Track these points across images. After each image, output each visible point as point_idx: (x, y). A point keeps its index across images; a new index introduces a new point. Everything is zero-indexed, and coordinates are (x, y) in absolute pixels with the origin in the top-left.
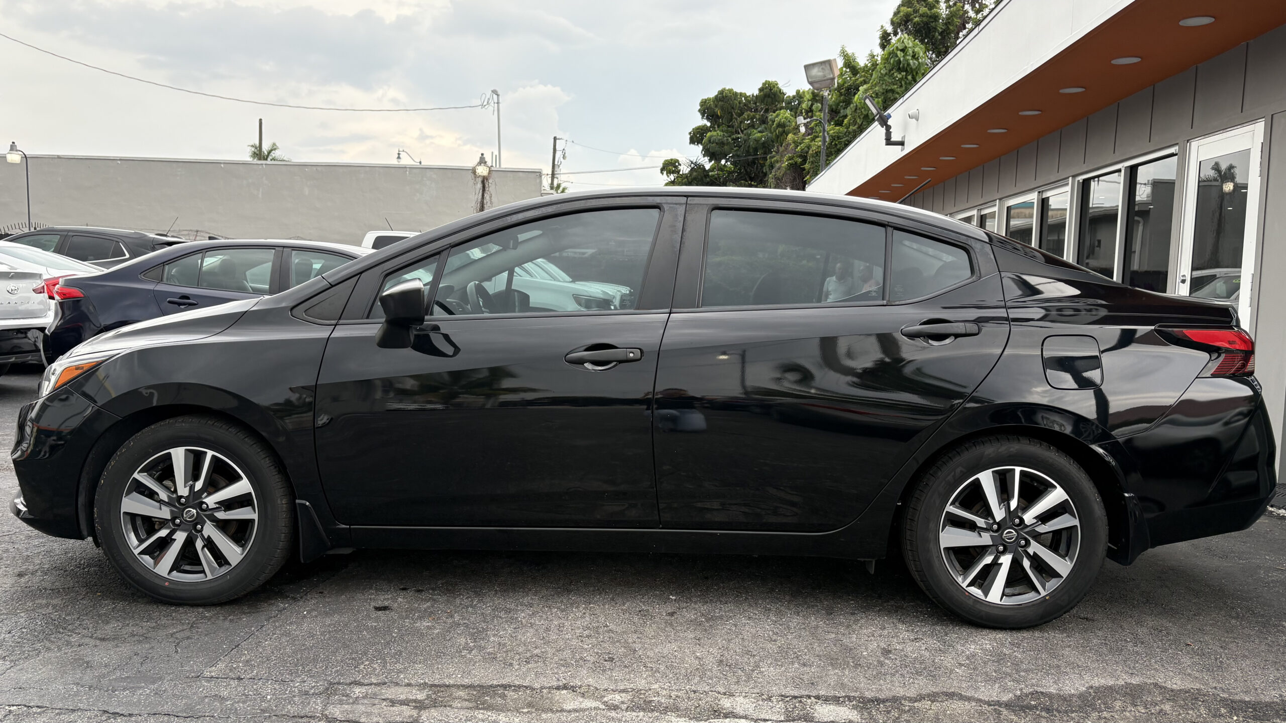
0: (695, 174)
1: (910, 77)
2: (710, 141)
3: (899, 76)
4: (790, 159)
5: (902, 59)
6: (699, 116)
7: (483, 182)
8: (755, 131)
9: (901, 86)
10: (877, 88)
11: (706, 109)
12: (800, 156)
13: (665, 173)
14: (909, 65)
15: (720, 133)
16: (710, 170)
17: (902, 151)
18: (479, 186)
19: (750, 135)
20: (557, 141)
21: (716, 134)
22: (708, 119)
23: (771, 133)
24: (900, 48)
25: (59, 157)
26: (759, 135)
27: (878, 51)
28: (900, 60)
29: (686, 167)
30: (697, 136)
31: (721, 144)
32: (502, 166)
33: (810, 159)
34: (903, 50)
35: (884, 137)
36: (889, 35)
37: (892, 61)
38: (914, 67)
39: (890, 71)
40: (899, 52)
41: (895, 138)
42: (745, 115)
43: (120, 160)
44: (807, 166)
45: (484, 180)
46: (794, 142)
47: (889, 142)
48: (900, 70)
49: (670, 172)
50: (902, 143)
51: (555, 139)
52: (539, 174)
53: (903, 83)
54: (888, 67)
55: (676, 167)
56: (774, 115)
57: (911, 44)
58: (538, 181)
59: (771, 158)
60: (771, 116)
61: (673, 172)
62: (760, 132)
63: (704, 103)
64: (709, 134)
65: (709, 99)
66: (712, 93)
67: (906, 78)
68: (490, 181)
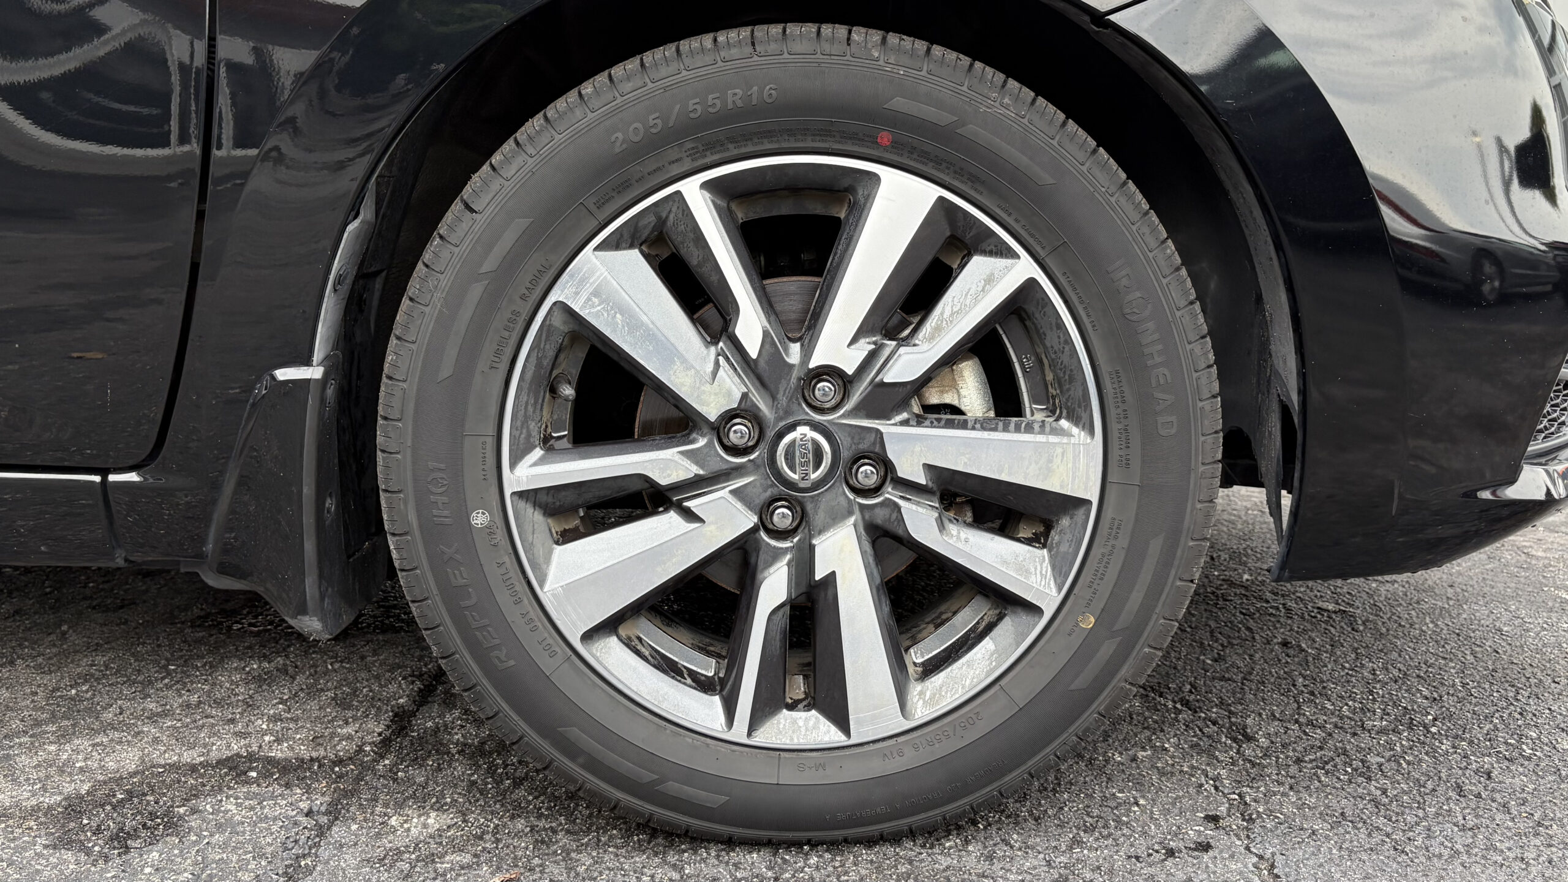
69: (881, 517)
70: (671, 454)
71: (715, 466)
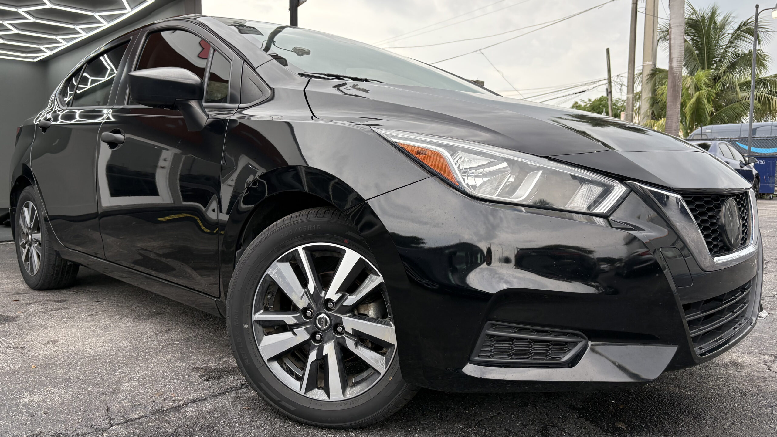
69: (341, 341)
70: (290, 316)
71: (301, 321)
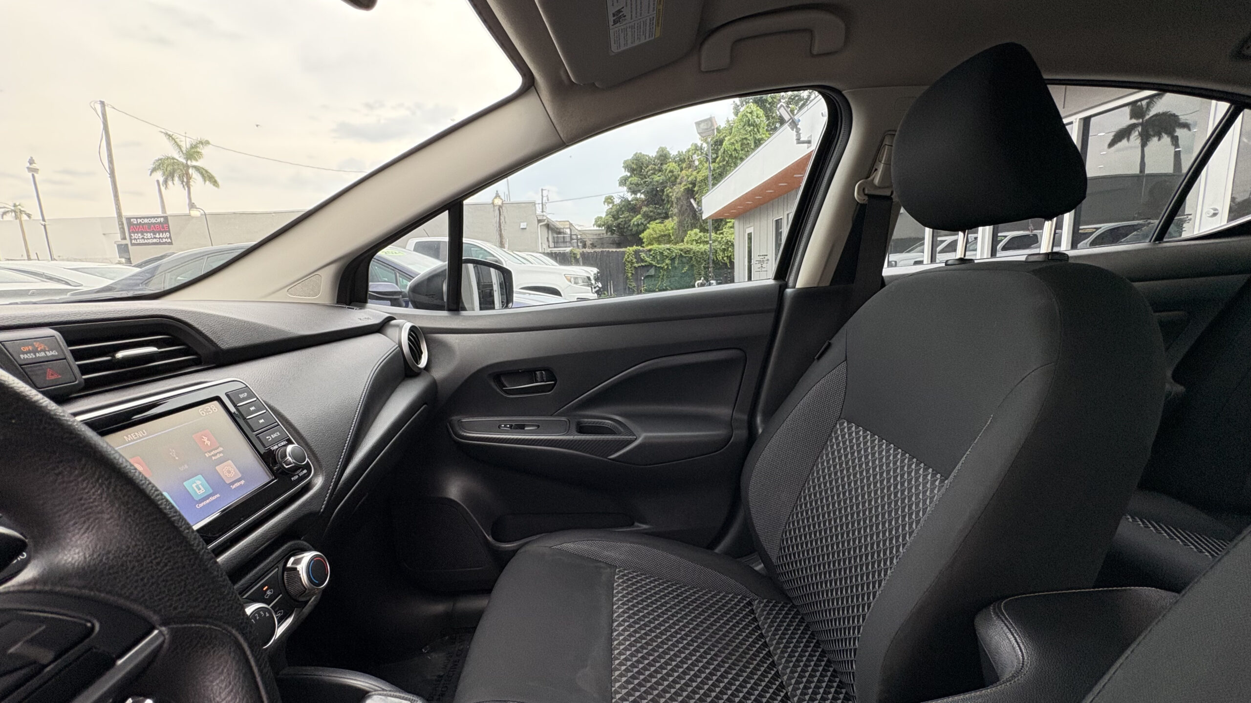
0: (623, 203)
1: (756, 130)
2: (631, 183)
3: (750, 129)
4: (685, 185)
5: (750, 118)
6: (623, 170)
7: (499, 210)
8: (656, 176)
9: (751, 136)
10: (736, 138)
11: (628, 167)
12: (691, 183)
13: (606, 203)
14: (755, 122)
15: (636, 179)
16: (632, 201)
17: (808, 148)
18: (497, 212)
19: (653, 179)
20: (544, 191)
21: (635, 179)
22: (628, 171)
23: (666, 177)
24: (749, 111)
25: (234, 213)
26: (659, 178)
27: (732, 117)
28: (749, 119)
29: (617, 200)
30: (623, 182)
31: (637, 185)
32: (511, 200)
33: (698, 185)
34: (750, 113)
35: (795, 138)
36: (738, 106)
37: (744, 120)
38: (758, 123)
39: (743, 126)
40: (748, 115)
41: (803, 138)
42: (650, 167)
43: (274, 213)
44: (696, 189)
45: (500, 207)
46: (687, 175)
47: (799, 141)
48: (749, 125)
49: (609, 203)
50: (809, 142)
51: (542, 190)
52: (534, 204)
53: (752, 133)
54: (742, 124)
55: (612, 200)
56: (666, 166)
57: (755, 109)
58: (534, 208)
59: (667, 191)
60: (664, 167)
61: (610, 203)
62: (659, 176)
63: (625, 162)
64: (630, 180)
65: (628, 160)
66: (630, 156)
67: (754, 130)
68: (503, 208)
